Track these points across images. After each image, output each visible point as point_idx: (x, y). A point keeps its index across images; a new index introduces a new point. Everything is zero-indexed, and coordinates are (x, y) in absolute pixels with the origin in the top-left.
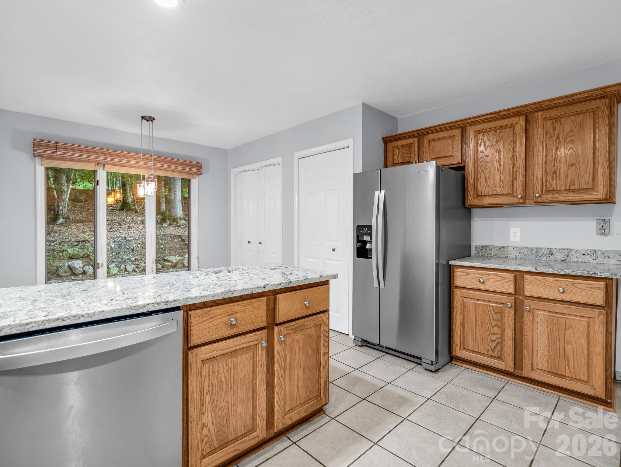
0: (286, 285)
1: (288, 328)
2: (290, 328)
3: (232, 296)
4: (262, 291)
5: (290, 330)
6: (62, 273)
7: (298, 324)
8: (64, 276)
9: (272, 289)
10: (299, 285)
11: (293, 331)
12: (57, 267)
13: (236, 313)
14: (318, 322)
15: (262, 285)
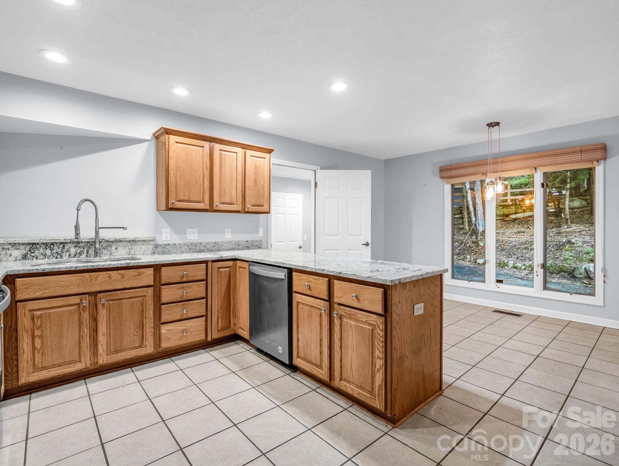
0: (337, 274)
1: (343, 310)
2: (344, 311)
3: (306, 270)
4: (321, 273)
5: (344, 312)
6: (577, 274)
7: (351, 311)
8: (578, 278)
9: (327, 274)
10: (348, 277)
11: (347, 315)
12: (575, 268)
13: (311, 282)
14: (370, 320)
15: (322, 269)
